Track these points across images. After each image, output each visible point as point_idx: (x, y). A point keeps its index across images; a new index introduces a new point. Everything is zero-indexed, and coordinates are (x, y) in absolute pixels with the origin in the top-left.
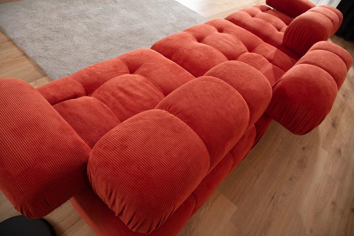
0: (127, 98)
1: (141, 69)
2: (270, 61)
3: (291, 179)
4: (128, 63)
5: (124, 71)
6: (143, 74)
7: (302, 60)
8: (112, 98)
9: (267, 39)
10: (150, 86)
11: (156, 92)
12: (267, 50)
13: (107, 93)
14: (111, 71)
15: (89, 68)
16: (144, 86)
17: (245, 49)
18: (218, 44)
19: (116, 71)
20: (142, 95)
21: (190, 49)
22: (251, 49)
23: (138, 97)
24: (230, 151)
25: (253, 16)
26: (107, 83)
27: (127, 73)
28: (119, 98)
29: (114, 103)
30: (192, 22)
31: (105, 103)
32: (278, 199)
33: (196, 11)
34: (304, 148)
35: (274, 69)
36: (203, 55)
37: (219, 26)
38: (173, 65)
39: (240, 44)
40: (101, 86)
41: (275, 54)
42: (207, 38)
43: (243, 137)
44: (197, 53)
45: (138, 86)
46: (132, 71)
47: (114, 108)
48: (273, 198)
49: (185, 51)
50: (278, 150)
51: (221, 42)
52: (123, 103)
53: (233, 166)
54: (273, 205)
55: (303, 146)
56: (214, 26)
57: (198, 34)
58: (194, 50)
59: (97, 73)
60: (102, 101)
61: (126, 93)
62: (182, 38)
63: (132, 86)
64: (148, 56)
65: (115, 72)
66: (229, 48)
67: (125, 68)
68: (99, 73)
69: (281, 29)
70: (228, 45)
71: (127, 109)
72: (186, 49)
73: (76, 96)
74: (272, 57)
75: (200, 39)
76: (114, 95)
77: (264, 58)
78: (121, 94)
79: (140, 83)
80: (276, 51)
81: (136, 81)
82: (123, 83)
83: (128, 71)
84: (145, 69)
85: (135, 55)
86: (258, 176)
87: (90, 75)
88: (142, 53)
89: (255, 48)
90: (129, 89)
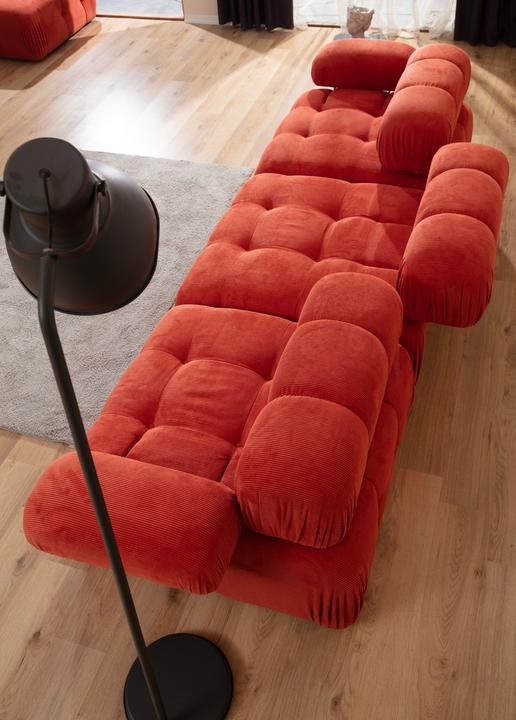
0: (208, 403)
1: (195, 348)
2: (377, 218)
3: (506, 393)
4: (169, 349)
5: (174, 366)
6: (203, 355)
7: (422, 209)
8: (190, 413)
9: (353, 174)
10: (225, 368)
11: (239, 372)
12: (362, 199)
13: (179, 410)
14: (159, 375)
15: (122, 388)
16: (217, 372)
17: (325, 218)
18: (280, 239)
19: (163, 371)
20: (225, 388)
21: (243, 275)
22: (334, 212)
23: (222, 394)
24: (384, 401)
25: (306, 134)
26: (165, 396)
27: (178, 366)
28: (199, 409)
29: (197, 419)
30: (193, 190)
31: (184, 425)
32: (499, 433)
33: (185, 159)
34: (507, 330)
35: (389, 232)
36: (268, 273)
37: (261, 198)
38: (235, 316)
39: (313, 215)
40: (161, 405)
41: (380, 199)
42: (257, 235)
43: (392, 372)
44: (258, 273)
45: (211, 377)
46: (183, 358)
47: (202, 425)
48: (490, 436)
49: (238, 281)
50: (464, 356)
51: (283, 231)
52: (209, 412)
53: (399, 418)
54: (496, 446)
55: (504, 327)
56: (253, 201)
57: (238, 236)
58: (250, 271)
59: (141, 388)
60: (178, 424)
61: (202, 395)
62: (218, 257)
63: (204, 381)
64: (189, 321)
65: (164, 375)
66: (301, 235)
67: (172, 360)
68: (144, 387)
69: (367, 133)
70: (296, 230)
71: (219, 417)
72: (236, 276)
73: (137, 437)
74: (377, 210)
75: (246, 244)
76: (189, 407)
77: (364, 219)
78: (198, 402)
79: (211, 372)
80: (379, 192)
81: (202, 371)
82: (188, 384)
83: (179, 362)
84: (201, 345)
85: (170, 331)
86: (451, 415)
87: (133, 397)
88: (178, 321)
89: (340, 207)
90: (202, 388)
